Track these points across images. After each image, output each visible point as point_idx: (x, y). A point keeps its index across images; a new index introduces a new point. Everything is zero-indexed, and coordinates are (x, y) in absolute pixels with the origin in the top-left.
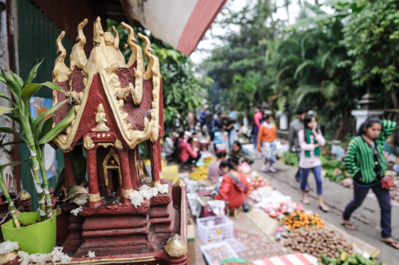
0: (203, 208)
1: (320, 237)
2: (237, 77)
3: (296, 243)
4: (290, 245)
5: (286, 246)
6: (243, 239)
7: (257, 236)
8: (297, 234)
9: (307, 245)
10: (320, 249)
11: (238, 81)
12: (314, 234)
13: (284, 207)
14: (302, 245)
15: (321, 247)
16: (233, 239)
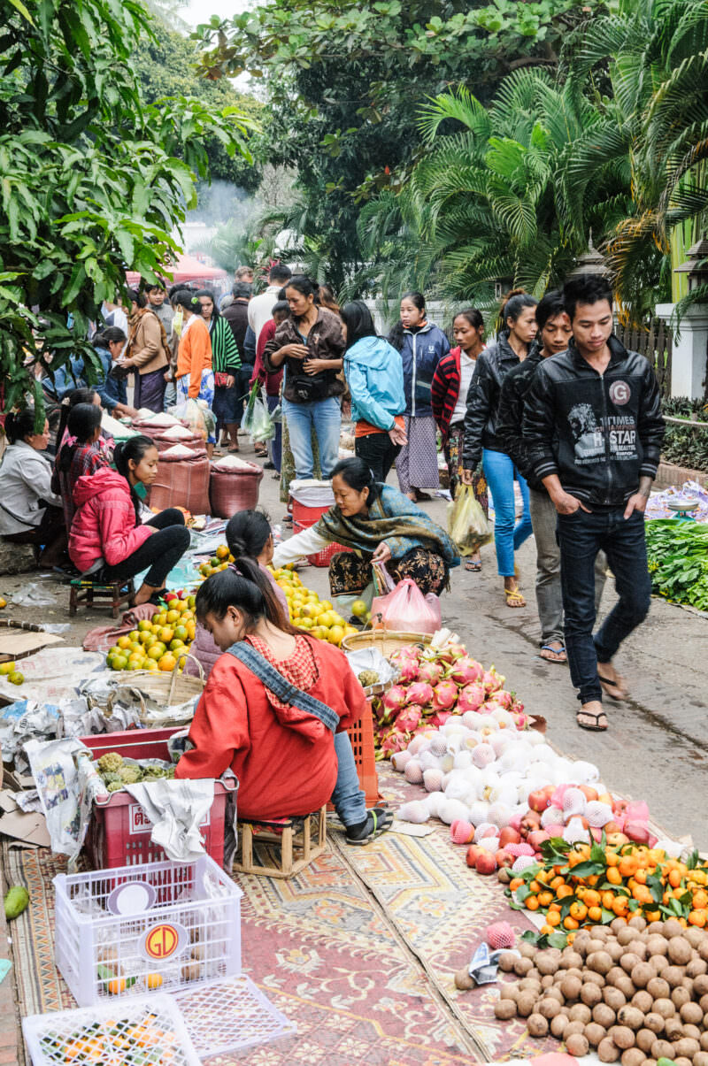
0: (99, 815)
1: (676, 972)
2: (448, 104)
3: (553, 1002)
4: (522, 1015)
5: (501, 1018)
6: (290, 981)
7: (366, 964)
8: (574, 958)
9: (605, 1012)
10: (663, 1035)
11: (452, 127)
12: (647, 957)
13: (550, 815)
14: (581, 1010)
15: (674, 1025)
16: (235, 979)
